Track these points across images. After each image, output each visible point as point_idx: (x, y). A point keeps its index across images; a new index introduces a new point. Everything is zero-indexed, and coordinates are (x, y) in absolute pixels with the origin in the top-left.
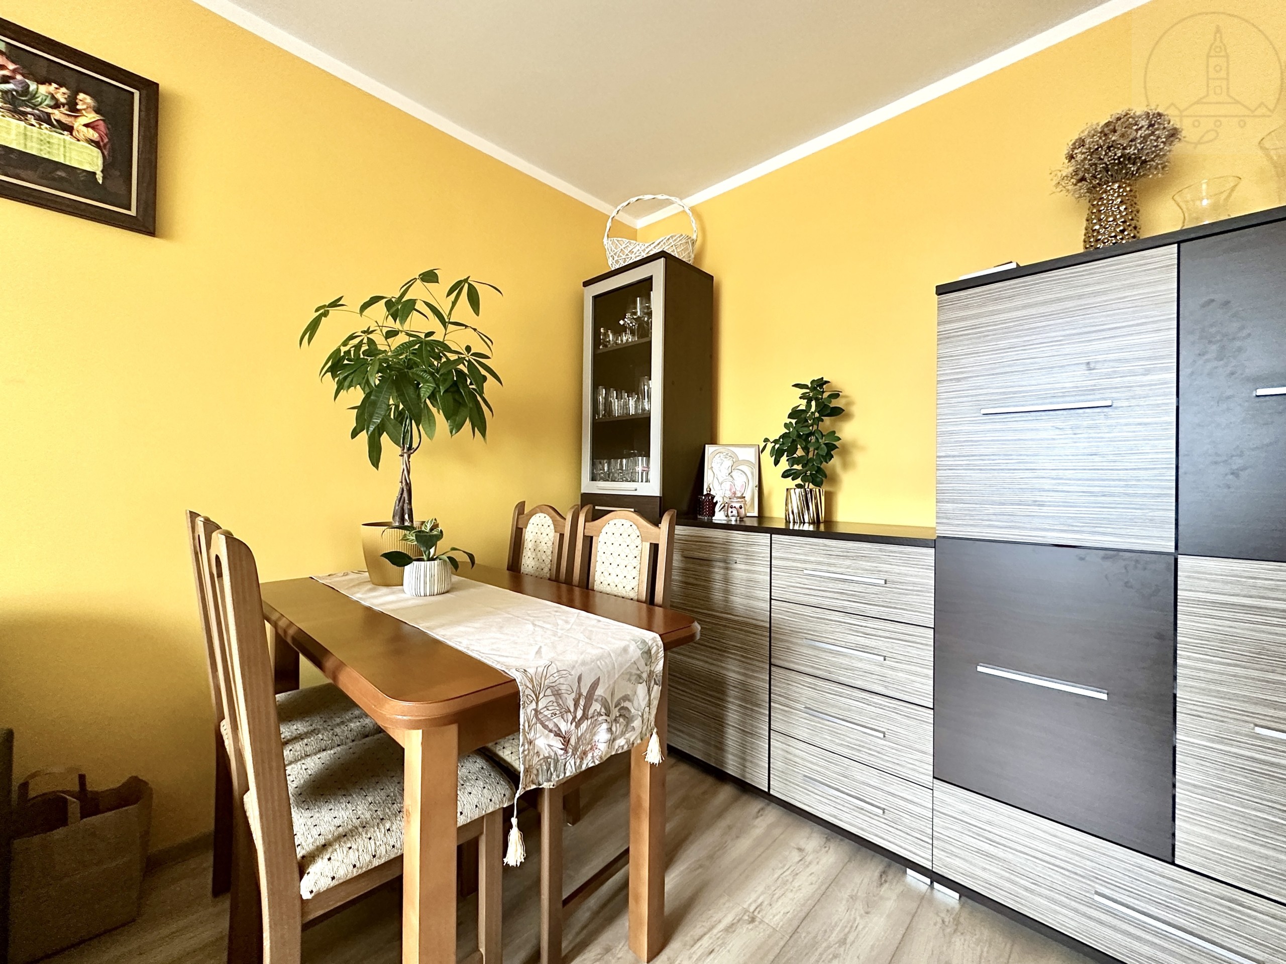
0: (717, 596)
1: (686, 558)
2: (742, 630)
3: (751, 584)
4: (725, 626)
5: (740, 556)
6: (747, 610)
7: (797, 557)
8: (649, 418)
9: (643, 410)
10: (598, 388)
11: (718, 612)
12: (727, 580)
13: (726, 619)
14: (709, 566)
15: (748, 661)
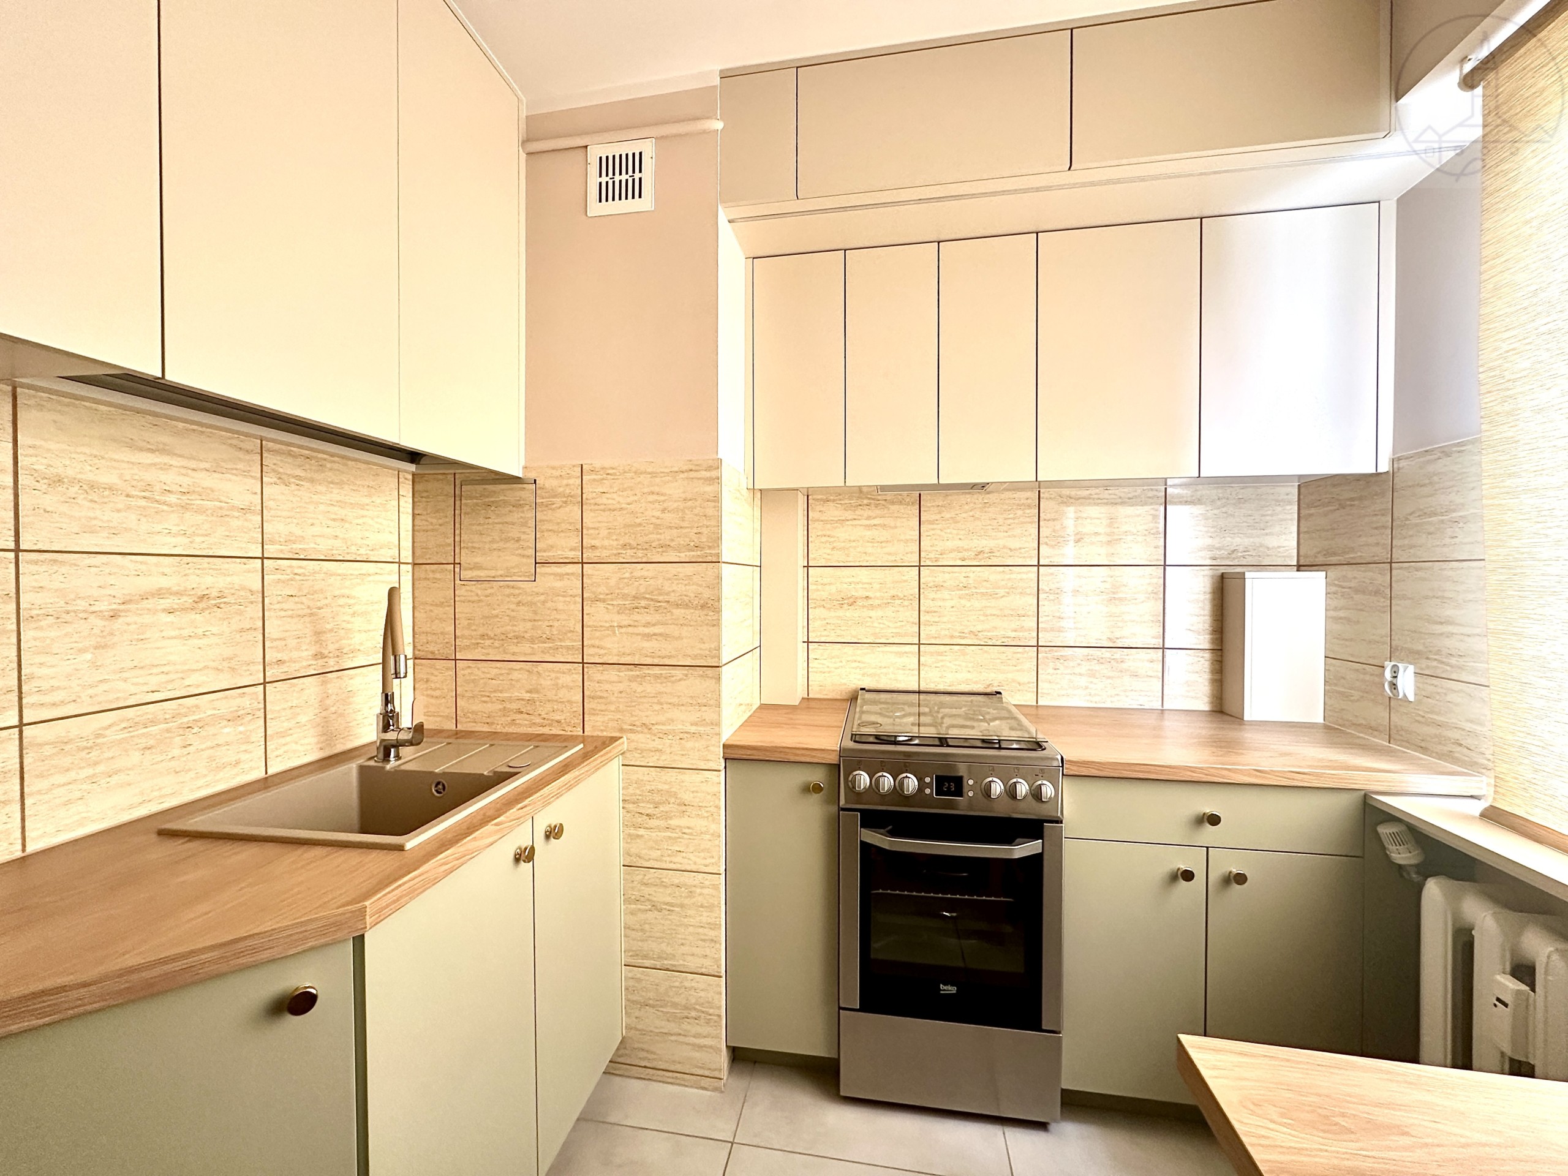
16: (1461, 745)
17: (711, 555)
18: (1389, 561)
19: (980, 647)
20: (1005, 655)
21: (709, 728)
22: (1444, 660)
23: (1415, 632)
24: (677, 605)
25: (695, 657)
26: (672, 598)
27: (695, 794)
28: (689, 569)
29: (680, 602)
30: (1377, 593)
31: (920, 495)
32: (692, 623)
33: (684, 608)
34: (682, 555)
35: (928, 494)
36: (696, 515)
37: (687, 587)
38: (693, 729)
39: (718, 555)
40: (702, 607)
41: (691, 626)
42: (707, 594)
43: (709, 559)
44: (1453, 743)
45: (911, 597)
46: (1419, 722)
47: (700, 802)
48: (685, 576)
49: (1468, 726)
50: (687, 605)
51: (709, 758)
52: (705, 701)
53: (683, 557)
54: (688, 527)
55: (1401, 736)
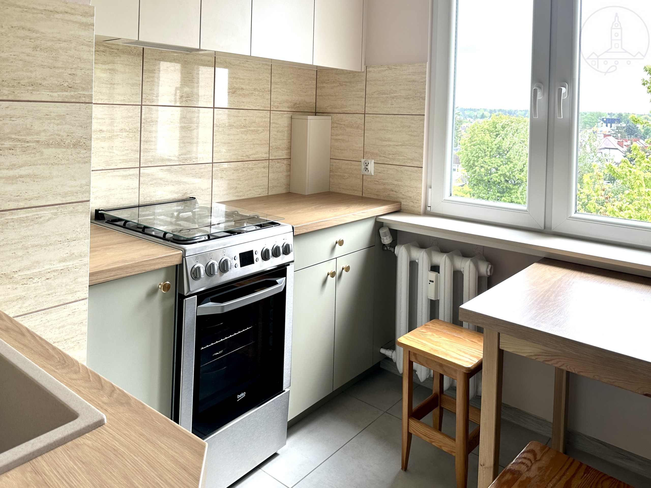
16: (393, 191)
17: (85, 96)
18: (364, 113)
19: (180, 166)
20: (195, 171)
21: (77, 261)
22: (387, 156)
23: (375, 145)
24: (48, 145)
25: (65, 195)
26: (43, 137)
27: (61, 329)
28: (62, 109)
29: (51, 142)
30: (358, 127)
31: (143, 48)
32: (63, 162)
33: (55, 148)
34: (55, 94)
35: (149, 49)
36: (71, 56)
37: (60, 127)
38: (61, 266)
39: (91, 96)
40: (74, 145)
41: (62, 165)
42: (79, 133)
43: (83, 99)
44: (390, 191)
45: (135, 130)
46: (376, 184)
47: (66, 335)
48: (57, 116)
49: (396, 183)
50: (59, 144)
51: (77, 290)
52: (74, 236)
53: (56, 96)
54: (61, 68)
55: (368, 191)
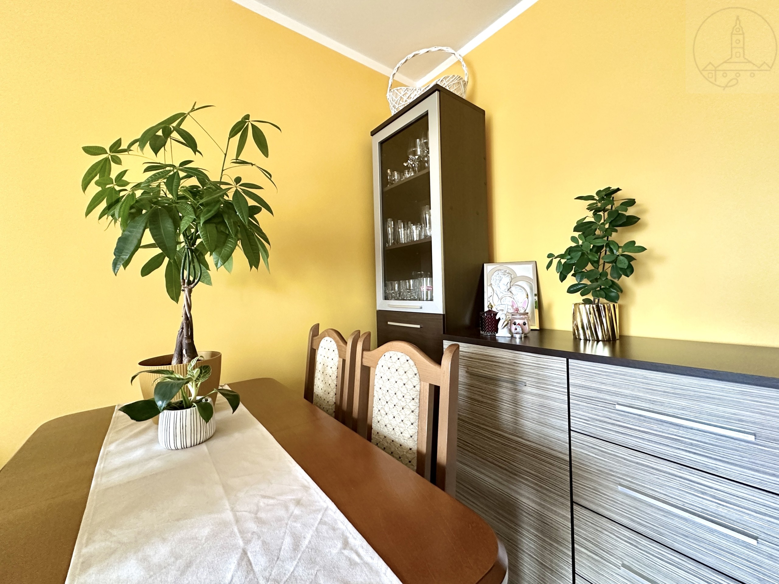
0: (506, 416)
1: (471, 374)
2: (536, 457)
3: (545, 410)
4: (515, 449)
5: (530, 379)
6: (541, 437)
7: (603, 387)
8: (431, 242)
9: (426, 236)
10: (387, 221)
11: (506, 432)
12: (516, 402)
13: (517, 442)
14: (496, 385)
15: (545, 492)
